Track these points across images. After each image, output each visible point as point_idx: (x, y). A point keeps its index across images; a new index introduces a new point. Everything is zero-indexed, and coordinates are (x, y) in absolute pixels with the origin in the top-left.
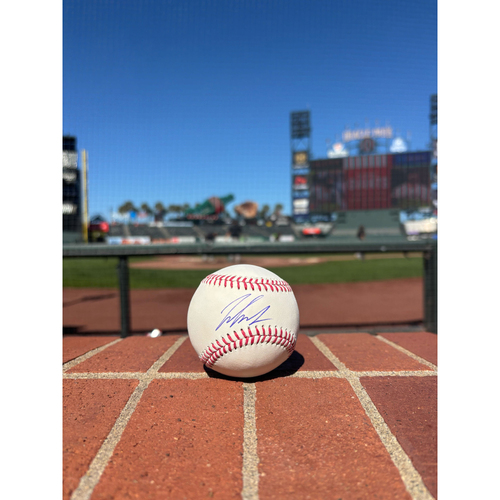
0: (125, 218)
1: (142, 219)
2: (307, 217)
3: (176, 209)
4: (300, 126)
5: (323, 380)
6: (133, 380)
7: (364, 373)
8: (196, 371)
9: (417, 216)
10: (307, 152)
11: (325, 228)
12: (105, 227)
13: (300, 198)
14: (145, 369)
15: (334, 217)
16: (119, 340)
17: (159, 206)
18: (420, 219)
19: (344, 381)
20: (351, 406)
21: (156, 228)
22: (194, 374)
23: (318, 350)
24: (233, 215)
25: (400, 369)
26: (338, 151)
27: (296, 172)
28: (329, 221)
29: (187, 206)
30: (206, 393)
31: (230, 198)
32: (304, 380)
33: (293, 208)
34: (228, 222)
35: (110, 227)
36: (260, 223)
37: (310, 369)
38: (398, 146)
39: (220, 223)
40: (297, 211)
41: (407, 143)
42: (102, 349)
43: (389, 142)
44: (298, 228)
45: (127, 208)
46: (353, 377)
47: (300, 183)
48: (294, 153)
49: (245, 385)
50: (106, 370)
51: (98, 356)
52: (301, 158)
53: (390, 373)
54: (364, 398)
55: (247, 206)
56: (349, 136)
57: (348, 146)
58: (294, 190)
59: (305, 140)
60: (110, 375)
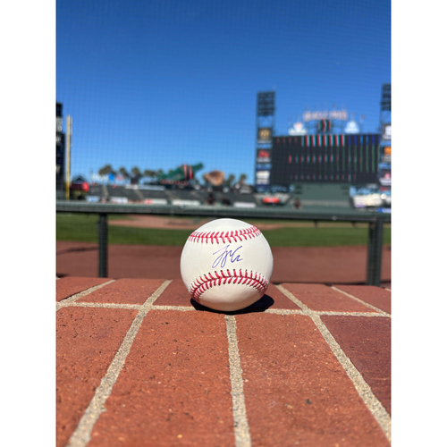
0: (105, 179)
1: (119, 181)
2: (268, 188)
3: (151, 173)
4: (266, 105)
5: (291, 316)
6: (133, 310)
7: (323, 313)
8: (184, 305)
9: (364, 191)
10: (271, 129)
11: (283, 197)
12: (85, 187)
13: (263, 170)
14: (142, 302)
15: (292, 188)
16: (113, 281)
17: (136, 170)
18: (367, 194)
19: (308, 318)
20: (314, 336)
21: (132, 190)
22: (183, 307)
23: (283, 294)
24: (202, 182)
25: (352, 311)
26: (298, 130)
27: (260, 146)
28: (287, 192)
29: (161, 171)
30: (196, 322)
31: (200, 167)
32: (274, 315)
33: (256, 178)
34: (197, 188)
35: (90, 187)
36: (226, 190)
37: (279, 307)
38: (352, 128)
39: (190, 188)
40: (259, 182)
41: (360, 125)
42: (100, 287)
43: (344, 124)
44: (259, 197)
45: (106, 170)
46: (315, 316)
47: (263, 156)
48: (259, 129)
49: (227, 317)
50: (109, 301)
51: (99, 291)
52: (265, 134)
53: (344, 314)
54: (324, 330)
55: (215, 174)
56: (308, 116)
57: (307, 125)
58: (257, 163)
59: (270, 118)
60: (113, 305)
